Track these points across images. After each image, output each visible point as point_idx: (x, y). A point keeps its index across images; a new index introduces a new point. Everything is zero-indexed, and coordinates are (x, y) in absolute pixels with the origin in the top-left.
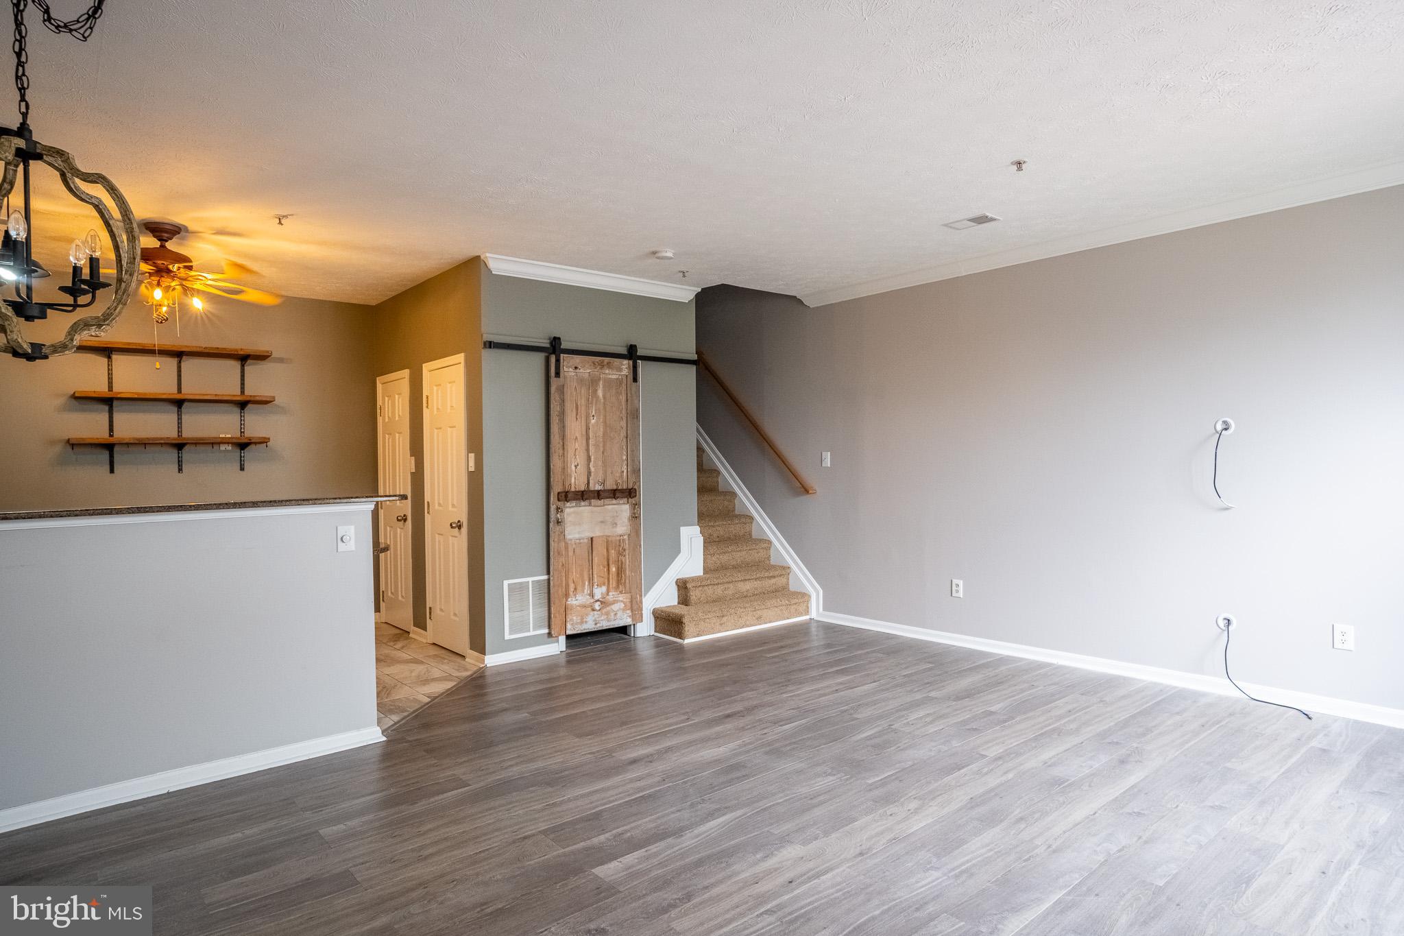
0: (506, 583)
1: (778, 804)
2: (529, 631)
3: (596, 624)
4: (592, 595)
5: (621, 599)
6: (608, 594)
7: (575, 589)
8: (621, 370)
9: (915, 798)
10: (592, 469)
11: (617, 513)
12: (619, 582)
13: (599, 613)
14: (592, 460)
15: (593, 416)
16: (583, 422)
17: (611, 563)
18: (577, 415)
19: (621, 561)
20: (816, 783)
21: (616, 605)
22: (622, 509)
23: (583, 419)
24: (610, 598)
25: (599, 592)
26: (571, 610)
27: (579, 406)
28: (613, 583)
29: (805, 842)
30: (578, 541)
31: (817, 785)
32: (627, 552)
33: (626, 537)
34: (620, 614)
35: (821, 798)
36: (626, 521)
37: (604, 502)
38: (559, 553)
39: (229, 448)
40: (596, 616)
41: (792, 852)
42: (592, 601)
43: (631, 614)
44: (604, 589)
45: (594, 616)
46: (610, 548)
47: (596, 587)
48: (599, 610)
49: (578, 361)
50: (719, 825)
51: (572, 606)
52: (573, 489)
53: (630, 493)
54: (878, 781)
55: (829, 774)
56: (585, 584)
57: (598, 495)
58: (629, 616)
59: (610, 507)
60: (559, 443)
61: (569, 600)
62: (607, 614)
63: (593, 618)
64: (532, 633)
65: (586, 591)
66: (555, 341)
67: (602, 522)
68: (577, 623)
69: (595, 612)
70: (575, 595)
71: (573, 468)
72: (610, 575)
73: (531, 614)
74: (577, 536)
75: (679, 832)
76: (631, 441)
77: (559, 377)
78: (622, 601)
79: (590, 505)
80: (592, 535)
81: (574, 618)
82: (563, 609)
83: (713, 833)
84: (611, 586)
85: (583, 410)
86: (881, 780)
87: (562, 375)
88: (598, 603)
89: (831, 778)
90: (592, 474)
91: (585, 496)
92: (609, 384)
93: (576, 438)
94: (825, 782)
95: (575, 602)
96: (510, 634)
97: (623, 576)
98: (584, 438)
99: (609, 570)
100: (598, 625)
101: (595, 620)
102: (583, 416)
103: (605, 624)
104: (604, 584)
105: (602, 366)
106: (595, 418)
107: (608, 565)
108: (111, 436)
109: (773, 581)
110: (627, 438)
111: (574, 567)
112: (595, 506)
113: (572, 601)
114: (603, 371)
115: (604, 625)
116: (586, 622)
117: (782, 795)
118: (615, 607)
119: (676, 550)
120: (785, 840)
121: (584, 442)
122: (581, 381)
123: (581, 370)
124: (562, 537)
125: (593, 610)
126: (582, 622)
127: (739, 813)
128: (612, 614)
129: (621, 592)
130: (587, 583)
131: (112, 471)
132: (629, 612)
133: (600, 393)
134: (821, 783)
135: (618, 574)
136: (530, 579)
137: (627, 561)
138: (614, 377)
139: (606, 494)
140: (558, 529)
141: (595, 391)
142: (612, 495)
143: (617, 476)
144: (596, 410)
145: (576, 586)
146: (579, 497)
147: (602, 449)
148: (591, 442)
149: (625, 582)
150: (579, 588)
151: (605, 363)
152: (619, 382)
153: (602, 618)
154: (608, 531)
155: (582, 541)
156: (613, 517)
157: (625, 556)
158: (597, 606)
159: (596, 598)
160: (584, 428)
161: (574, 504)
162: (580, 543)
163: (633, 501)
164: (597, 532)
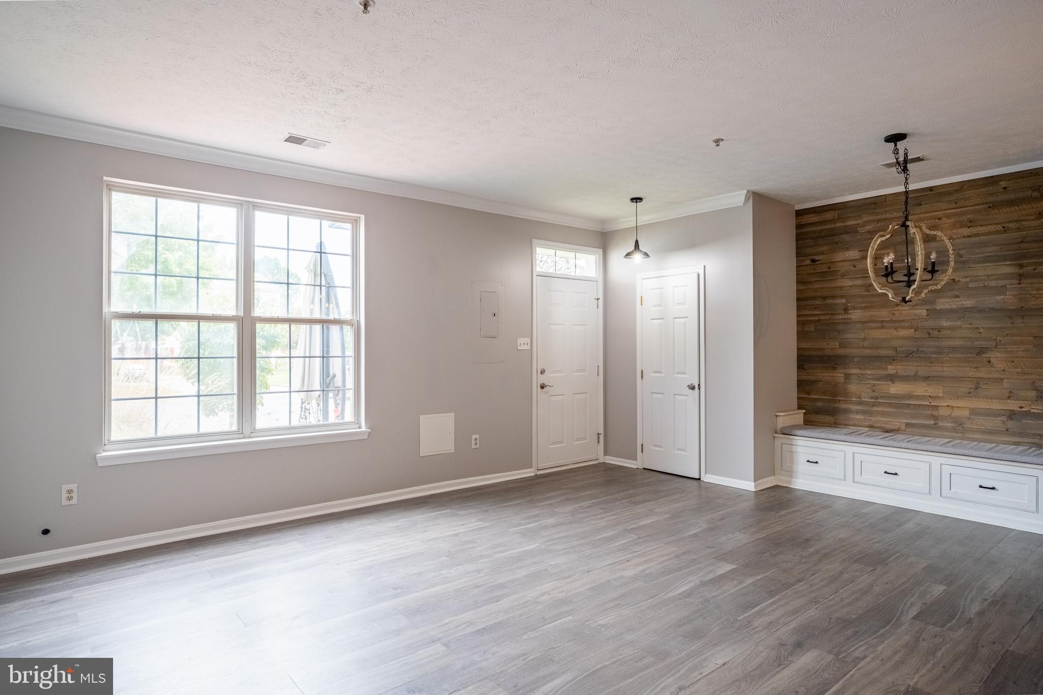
1: (643, 601)
9: (540, 603)
20: (615, 618)
29: (622, 577)
31: (614, 616)
35: (611, 605)
41: (630, 573)
50: (680, 587)
54: (562, 618)
55: (604, 626)
75: (703, 584)
83: (681, 584)
86: (560, 619)
89: (602, 622)
94: (607, 619)
117: (642, 608)
120: (635, 579)
127: (671, 595)
134: (611, 618)
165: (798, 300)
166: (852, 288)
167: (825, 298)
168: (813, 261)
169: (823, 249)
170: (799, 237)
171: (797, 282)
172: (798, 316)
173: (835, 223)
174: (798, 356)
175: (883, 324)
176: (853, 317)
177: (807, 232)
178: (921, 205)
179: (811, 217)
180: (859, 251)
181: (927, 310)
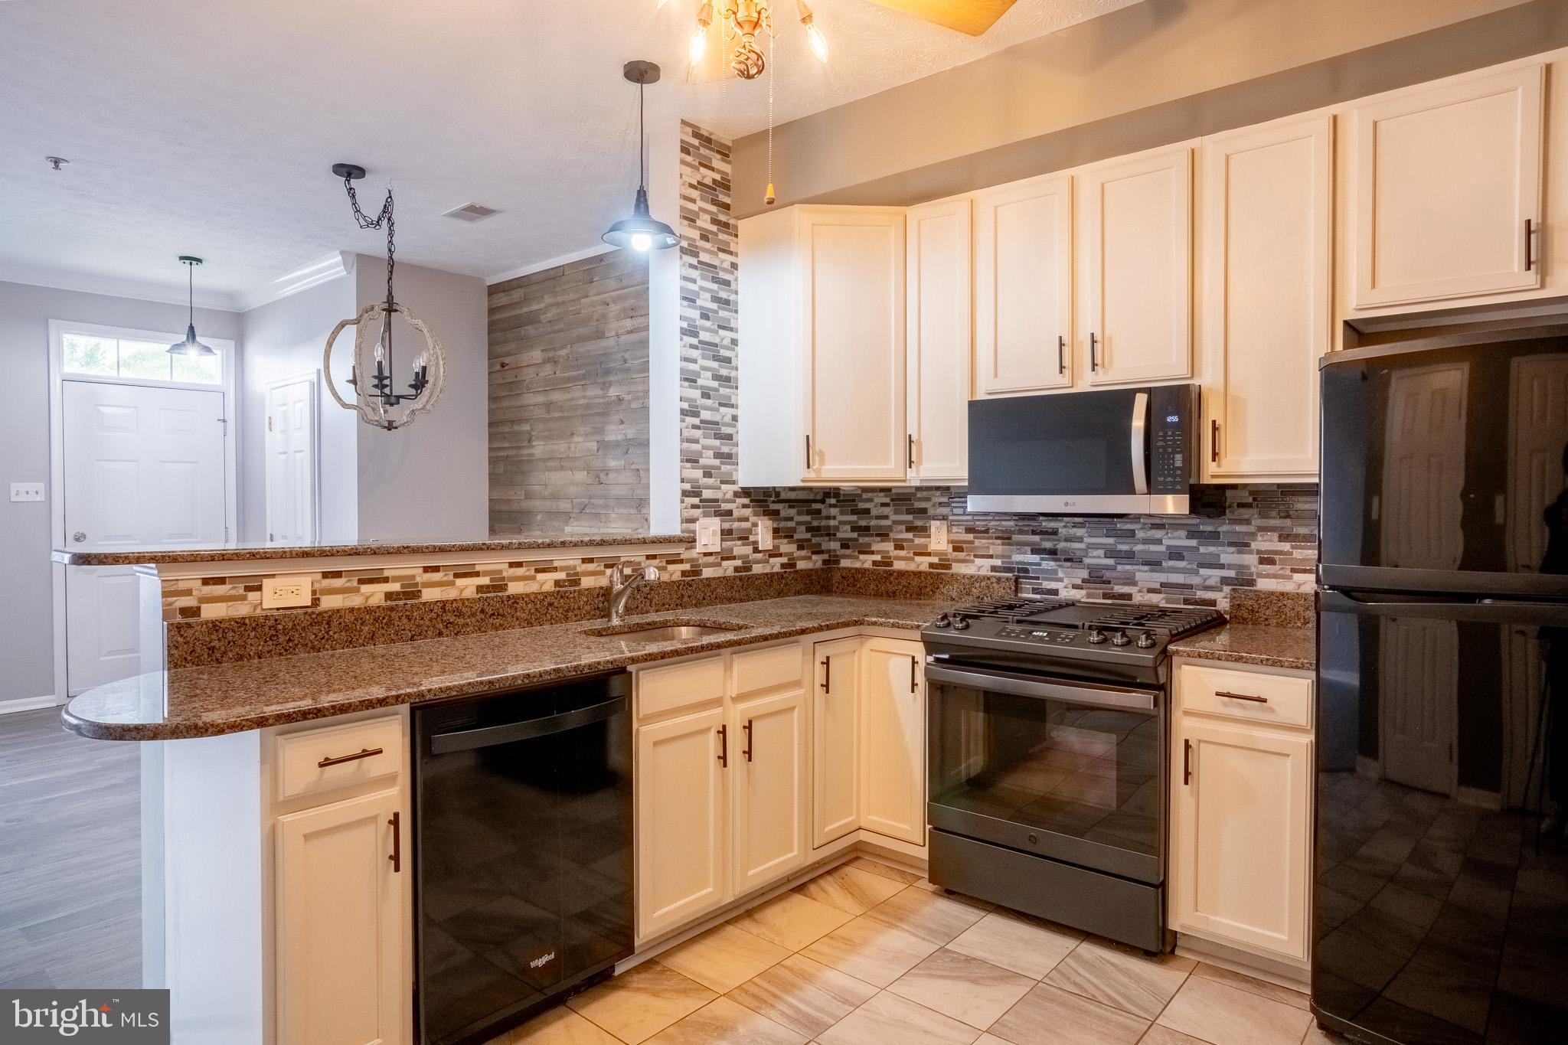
165: (491, 425)
166: (536, 407)
167: (512, 422)
168: (503, 365)
169: (511, 347)
170: (493, 328)
171: (489, 398)
172: (490, 449)
173: (521, 308)
174: (491, 511)
175: (562, 463)
176: (536, 452)
177: (498, 320)
178: (593, 282)
179: (500, 298)
180: (542, 351)
181: (598, 442)
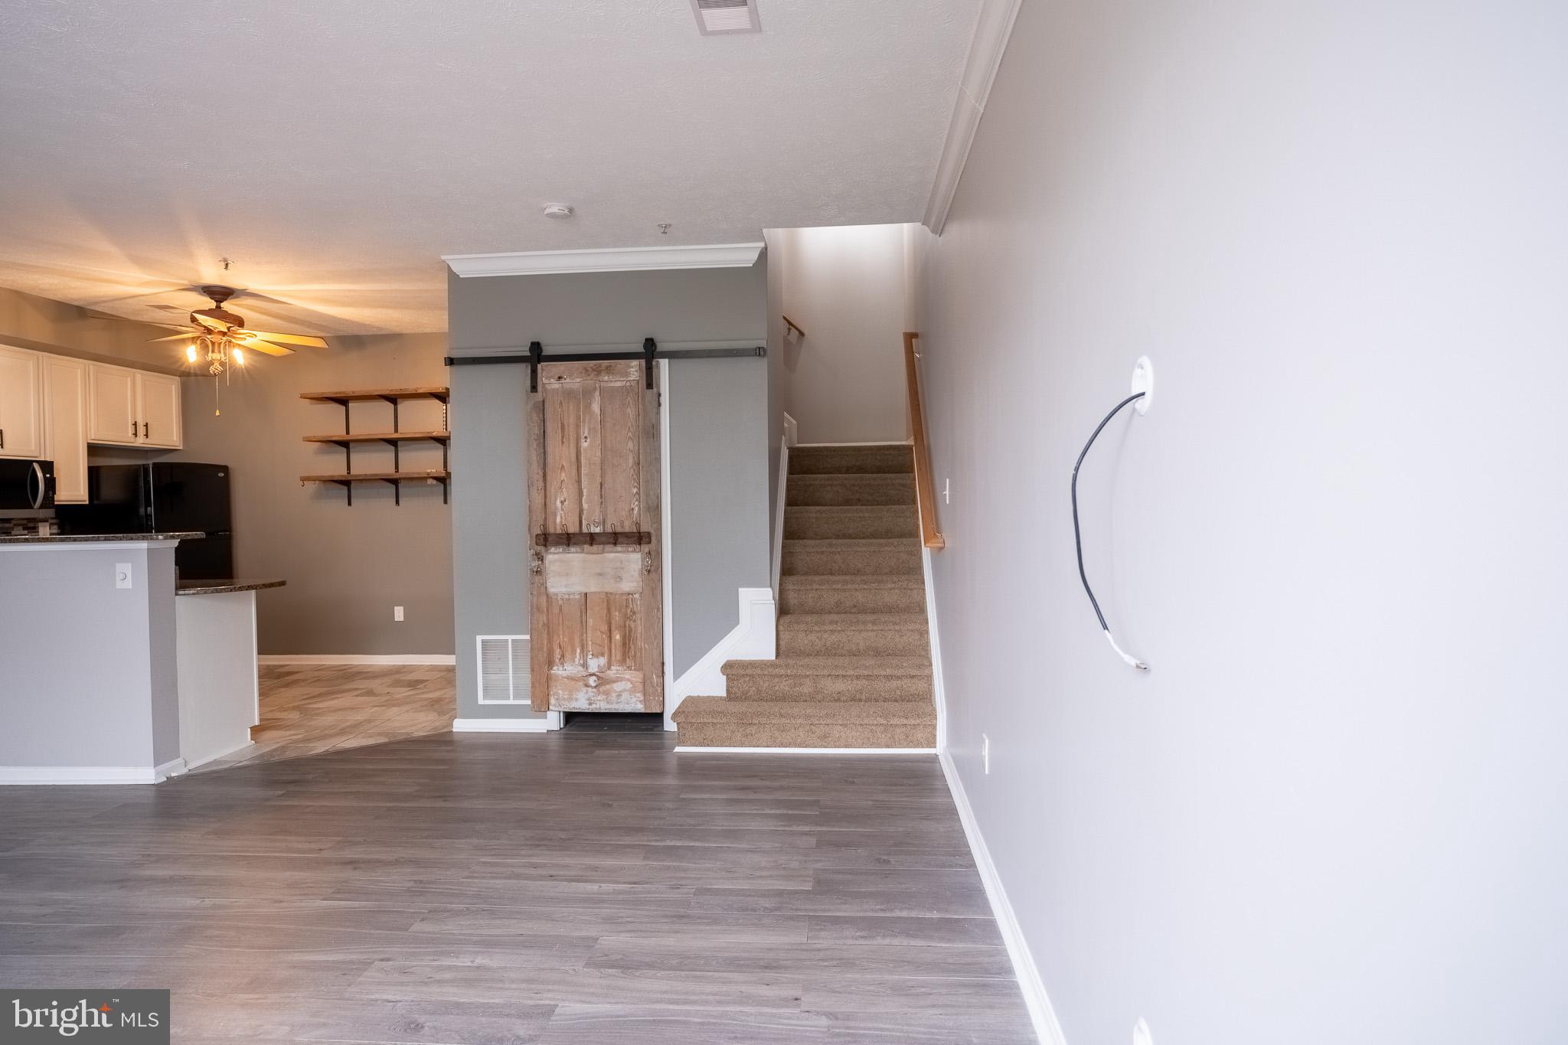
0: (479, 639)
2: (509, 698)
3: (590, 704)
4: (585, 665)
5: (627, 677)
6: (609, 668)
7: (563, 656)
8: (627, 374)
10: (585, 506)
11: (622, 562)
12: (625, 655)
13: (594, 690)
14: (585, 494)
15: (586, 437)
16: (572, 445)
17: (613, 628)
18: (563, 437)
19: (629, 627)
21: (619, 683)
22: (632, 560)
23: (571, 442)
24: (613, 673)
25: (595, 664)
26: (556, 681)
27: (566, 427)
28: (617, 654)
30: (567, 597)
32: (638, 616)
33: (637, 596)
34: (625, 695)
36: (636, 574)
37: (603, 549)
38: (538, 610)
39: (435, 482)
40: (591, 694)
42: (585, 674)
43: (642, 698)
44: (603, 661)
45: (587, 693)
46: (613, 609)
47: (590, 657)
48: (596, 687)
49: (562, 368)
51: (557, 676)
52: (559, 531)
53: (640, 538)
56: (576, 651)
57: (592, 539)
58: (640, 701)
59: (612, 555)
60: (538, 473)
61: (555, 668)
62: (607, 693)
63: (587, 696)
64: (511, 702)
65: (577, 660)
66: (536, 347)
67: (600, 574)
68: (564, 699)
69: (590, 689)
70: (562, 664)
71: (558, 504)
72: (613, 644)
73: (511, 678)
74: (564, 590)
76: (644, 469)
77: (537, 392)
78: (629, 680)
79: (582, 551)
80: (587, 591)
81: (560, 692)
82: (545, 679)
84: (613, 658)
85: (571, 432)
87: (540, 388)
88: (594, 678)
90: (585, 512)
91: (573, 540)
92: (608, 394)
93: (563, 467)
95: (560, 672)
96: (484, 698)
97: (632, 647)
98: (574, 468)
99: (610, 637)
100: (594, 706)
101: (589, 699)
102: (571, 437)
103: (602, 706)
104: (603, 655)
105: (599, 372)
106: (588, 440)
107: (610, 631)
108: (349, 473)
109: (895, 683)
110: (639, 464)
111: (561, 628)
112: (588, 553)
113: (557, 671)
114: (601, 378)
115: (602, 708)
116: (577, 700)
118: (618, 687)
119: (729, 619)
121: (574, 471)
122: (569, 394)
123: (568, 380)
124: (543, 590)
125: (587, 685)
126: (570, 699)
128: (614, 695)
129: (629, 668)
130: (578, 651)
131: (350, 504)
132: (640, 695)
133: (596, 408)
135: (624, 644)
136: (510, 638)
137: (640, 629)
138: (618, 384)
139: (603, 539)
140: (537, 580)
141: (588, 406)
142: (612, 540)
143: (624, 514)
144: (589, 430)
145: (563, 651)
146: (565, 541)
147: (599, 480)
148: (584, 471)
149: (635, 656)
150: (568, 656)
151: (603, 368)
152: (626, 391)
153: (599, 698)
154: (610, 587)
155: (571, 596)
156: (616, 568)
157: (634, 621)
158: (592, 681)
159: (591, 671)
160: (573, 455)
161: (561, 550)
162: (569, 599)
163: (646, 548)
164: (593, 588)
